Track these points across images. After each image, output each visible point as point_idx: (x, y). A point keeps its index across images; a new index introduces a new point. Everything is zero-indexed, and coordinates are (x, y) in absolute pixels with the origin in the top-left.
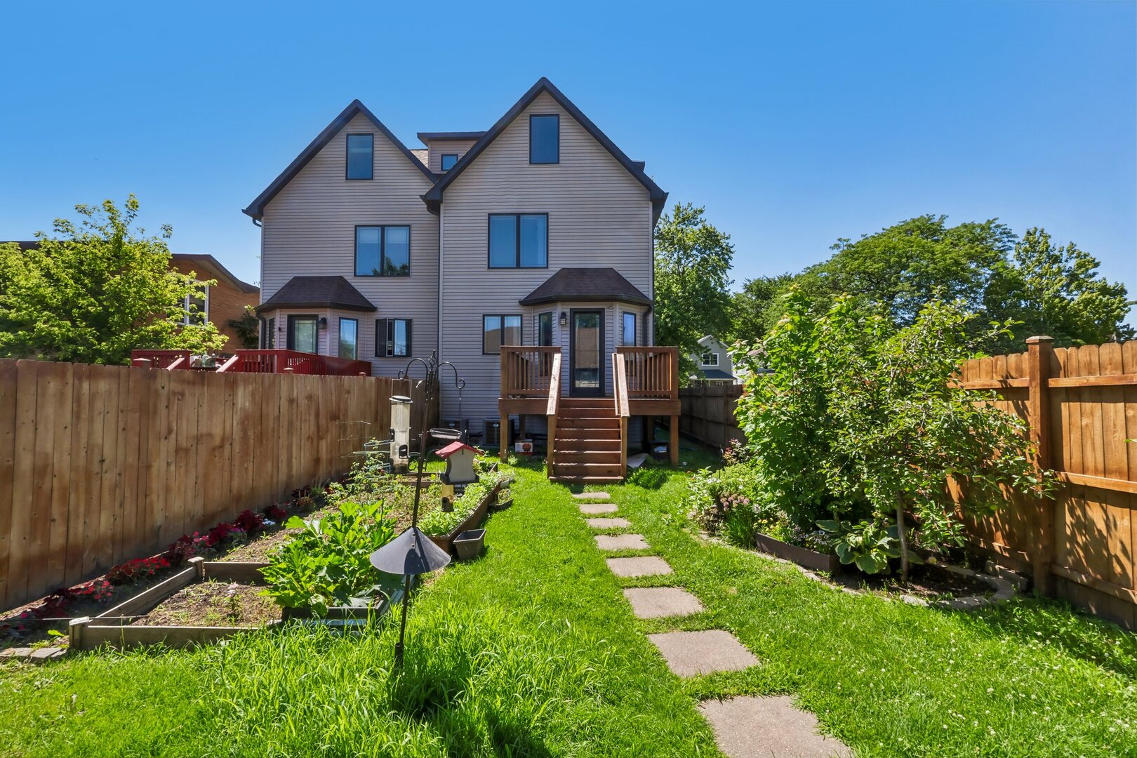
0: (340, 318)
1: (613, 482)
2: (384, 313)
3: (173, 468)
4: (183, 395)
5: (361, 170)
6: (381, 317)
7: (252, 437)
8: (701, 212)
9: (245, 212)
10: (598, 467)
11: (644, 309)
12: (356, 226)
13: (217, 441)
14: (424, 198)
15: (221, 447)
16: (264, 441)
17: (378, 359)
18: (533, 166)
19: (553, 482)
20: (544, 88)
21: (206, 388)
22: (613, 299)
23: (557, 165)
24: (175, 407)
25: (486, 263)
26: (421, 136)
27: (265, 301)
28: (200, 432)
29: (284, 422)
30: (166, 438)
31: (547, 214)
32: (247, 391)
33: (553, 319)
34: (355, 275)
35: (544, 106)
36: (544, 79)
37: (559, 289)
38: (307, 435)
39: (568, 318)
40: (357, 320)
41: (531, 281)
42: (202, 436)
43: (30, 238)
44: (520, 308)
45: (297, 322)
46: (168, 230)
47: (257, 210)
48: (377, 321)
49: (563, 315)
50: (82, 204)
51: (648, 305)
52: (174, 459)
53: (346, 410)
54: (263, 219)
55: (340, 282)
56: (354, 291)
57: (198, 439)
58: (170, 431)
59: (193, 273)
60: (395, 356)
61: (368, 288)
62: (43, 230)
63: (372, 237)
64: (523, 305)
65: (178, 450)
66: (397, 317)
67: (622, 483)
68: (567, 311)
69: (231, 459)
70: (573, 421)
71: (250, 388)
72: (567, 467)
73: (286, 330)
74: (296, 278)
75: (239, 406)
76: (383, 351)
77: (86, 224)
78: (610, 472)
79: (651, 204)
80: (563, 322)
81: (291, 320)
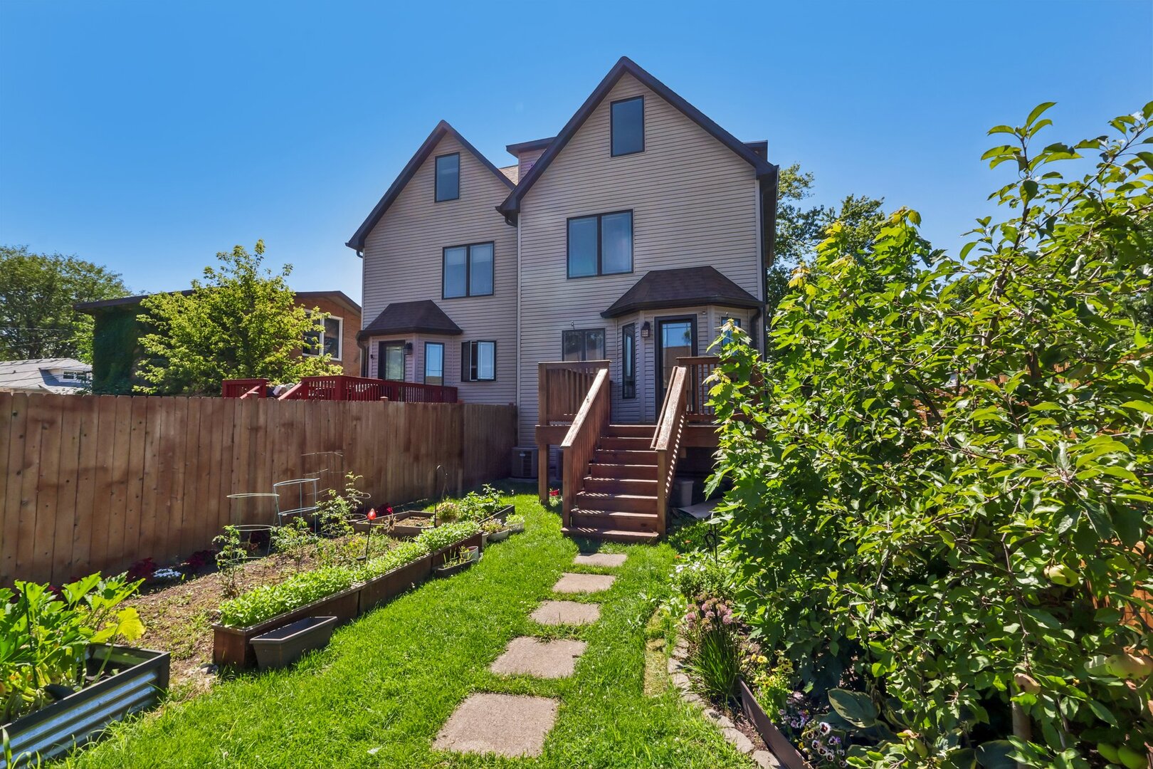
0: (426, 343)
1: (640, 541)
2: (470, 336)
3: (31, 508)
4: (52, 423)
5: (448, 192)
6: (466, 340)
7: (182, 470)
8: (877, 204)
9: (349, 245)
10: (628, 517)
11: (751, 313)
12: (444, 248)
13: (117, 475)
14: (499, 209)
15: (122, 483)
16: (204, 475)
17: (464, 384)
18: (616, 158)
19: (565, 535)
20: (625, 69)
21: (95, 416)
22: (705, 303)
23: (643, 154)
24: (38, 437)
25: (566, 273)
26: (510, 149)
27: (366, 326)
28: (82, 465)
29: (242, 453)
30: (19, 473)
31: (631, 211)
32: (172, 418)
33: (636, 331)
34: (443, 298)
35: (628, 89)
36: (624, 59)
37: (643, 297)
38: (284, 467)
39: (653, 328)
40: (443, 344)
41: (614, 289)
42: (86, 470)
43: (189, 287)
44: (602, 321)
45: (387, 348)
46: (288, 268)
47: (359, 242)
48: (463, 344)
49: (647, 325)
50: (222, 252)
51: (756, 308)
52: (34, 498)
53: (354, 440)
54: (364, 250)
55: (429, 306)
56: (441, 315)
57: (80, 474)
58: (26, 465)
59: (317, 309)
60: (480, 380)
61: (456, 311)
62: (196, 278)
63: (457, 257)
64: (606, 318)
65: (40, 487)
66: (479, 339)
67: (654, 542)
68: (651, 320)
69: (141, 497)
70: (615, 455)
71: (179, 414)
72: (588, 516)
73: (377, 357)
74: (391, 305)
75: (158, 435)
76: (470, 373)
77: (223, 269)
78: (644, 526)
79: (757, 184)
80: (646, 333)
81: (383, 347)
